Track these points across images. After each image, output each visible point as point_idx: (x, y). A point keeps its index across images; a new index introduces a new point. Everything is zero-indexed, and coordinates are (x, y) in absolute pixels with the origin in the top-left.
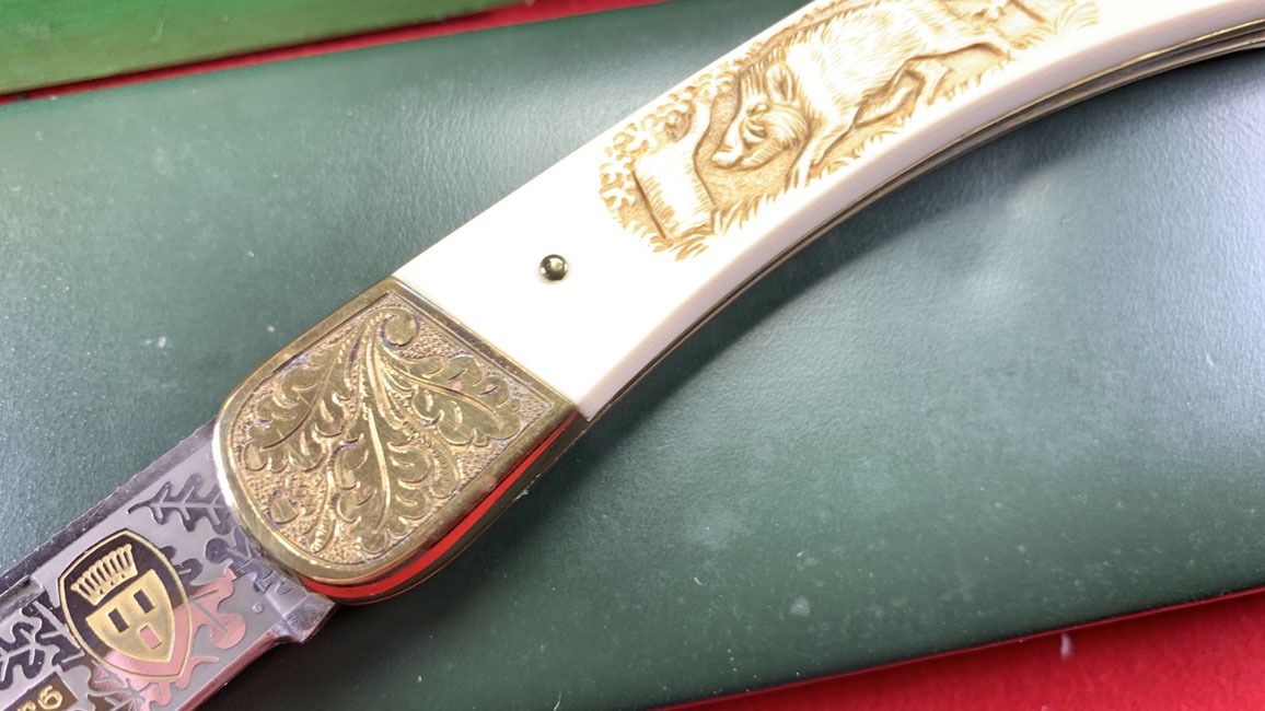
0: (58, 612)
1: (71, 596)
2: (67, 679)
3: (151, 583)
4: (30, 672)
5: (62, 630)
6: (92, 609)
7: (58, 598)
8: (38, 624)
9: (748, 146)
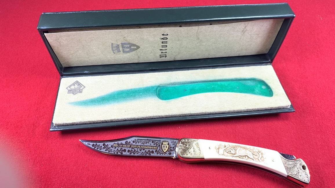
0: (161, 143)
1: (162, 143)
2: (158, 147)
4: (156, 145)
5: (160, 144)
6: (163, 144)
7: (161, 142)
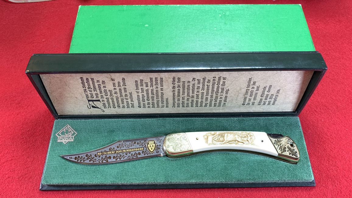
3: (154, 145)
8: (144, 143)
9: (217, 139)
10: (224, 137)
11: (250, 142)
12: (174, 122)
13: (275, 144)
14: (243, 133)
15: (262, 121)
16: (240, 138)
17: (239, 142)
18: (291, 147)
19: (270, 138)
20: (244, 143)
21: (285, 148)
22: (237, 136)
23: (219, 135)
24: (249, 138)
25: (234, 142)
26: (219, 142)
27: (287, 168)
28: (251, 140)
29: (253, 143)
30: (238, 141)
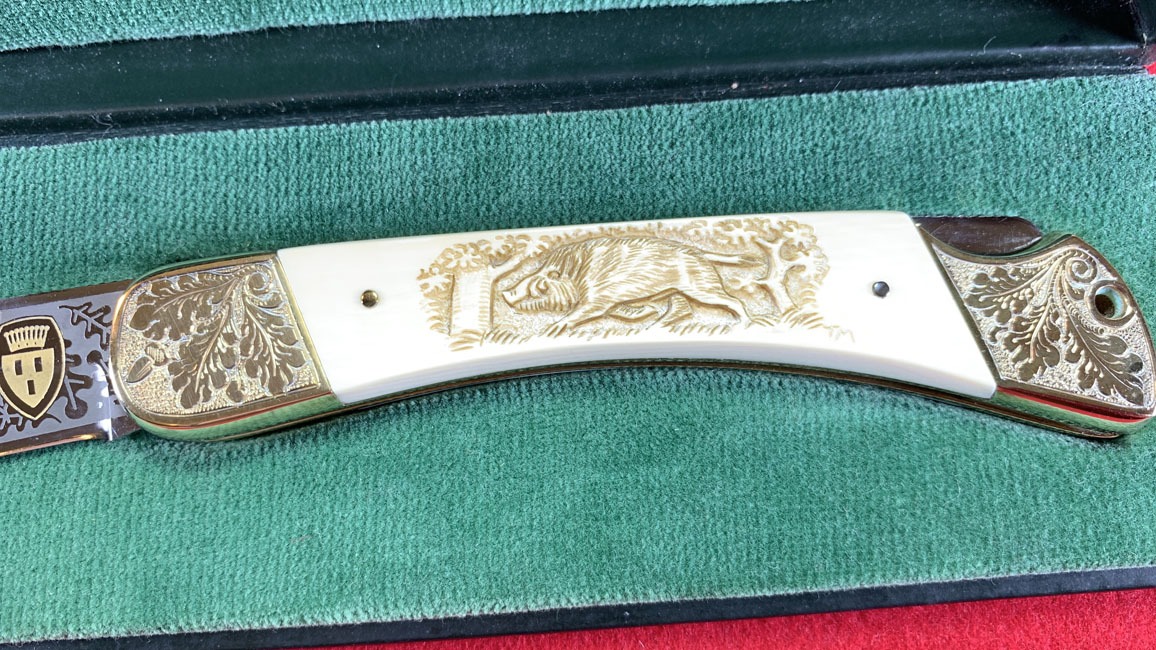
3: (48, 356)
10: (579, 271)
11: (784, 302)
12: (211, 165)
13: (979, 305)
14: (736, 233)
15: (886, 120)
16: (705, 273)
17: (701, 304)
18: (1096, 324)
19: (944, 257)
20: (734, 314)
21: (1054, 333)
22: (681, 262)
23: (544, 256)
24: (781, 266)
25: (661, 309)
26: (541, 315)
27: (1052, 480)
28: (793, 284)
29: (807, 308)
30: (690, 299)
